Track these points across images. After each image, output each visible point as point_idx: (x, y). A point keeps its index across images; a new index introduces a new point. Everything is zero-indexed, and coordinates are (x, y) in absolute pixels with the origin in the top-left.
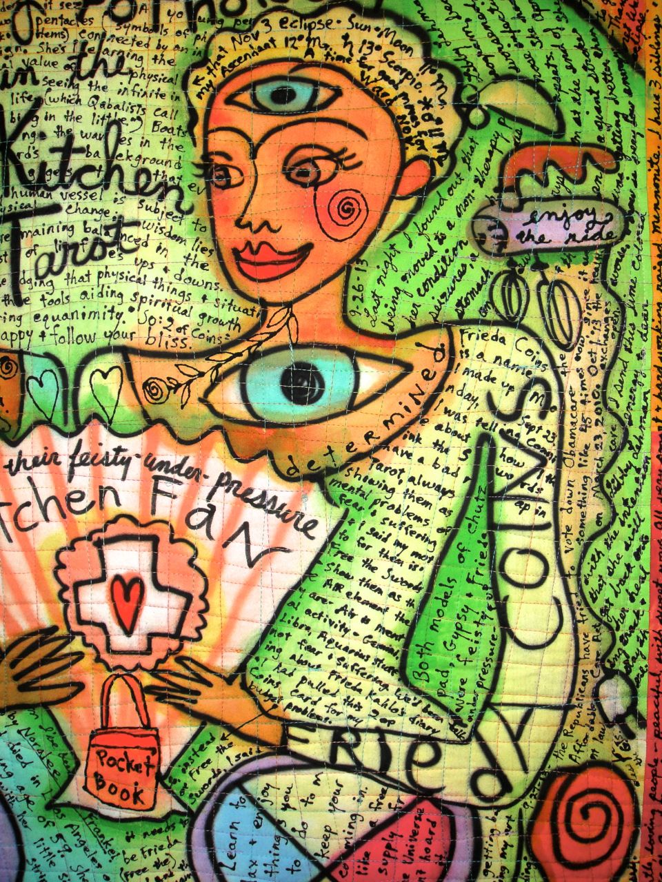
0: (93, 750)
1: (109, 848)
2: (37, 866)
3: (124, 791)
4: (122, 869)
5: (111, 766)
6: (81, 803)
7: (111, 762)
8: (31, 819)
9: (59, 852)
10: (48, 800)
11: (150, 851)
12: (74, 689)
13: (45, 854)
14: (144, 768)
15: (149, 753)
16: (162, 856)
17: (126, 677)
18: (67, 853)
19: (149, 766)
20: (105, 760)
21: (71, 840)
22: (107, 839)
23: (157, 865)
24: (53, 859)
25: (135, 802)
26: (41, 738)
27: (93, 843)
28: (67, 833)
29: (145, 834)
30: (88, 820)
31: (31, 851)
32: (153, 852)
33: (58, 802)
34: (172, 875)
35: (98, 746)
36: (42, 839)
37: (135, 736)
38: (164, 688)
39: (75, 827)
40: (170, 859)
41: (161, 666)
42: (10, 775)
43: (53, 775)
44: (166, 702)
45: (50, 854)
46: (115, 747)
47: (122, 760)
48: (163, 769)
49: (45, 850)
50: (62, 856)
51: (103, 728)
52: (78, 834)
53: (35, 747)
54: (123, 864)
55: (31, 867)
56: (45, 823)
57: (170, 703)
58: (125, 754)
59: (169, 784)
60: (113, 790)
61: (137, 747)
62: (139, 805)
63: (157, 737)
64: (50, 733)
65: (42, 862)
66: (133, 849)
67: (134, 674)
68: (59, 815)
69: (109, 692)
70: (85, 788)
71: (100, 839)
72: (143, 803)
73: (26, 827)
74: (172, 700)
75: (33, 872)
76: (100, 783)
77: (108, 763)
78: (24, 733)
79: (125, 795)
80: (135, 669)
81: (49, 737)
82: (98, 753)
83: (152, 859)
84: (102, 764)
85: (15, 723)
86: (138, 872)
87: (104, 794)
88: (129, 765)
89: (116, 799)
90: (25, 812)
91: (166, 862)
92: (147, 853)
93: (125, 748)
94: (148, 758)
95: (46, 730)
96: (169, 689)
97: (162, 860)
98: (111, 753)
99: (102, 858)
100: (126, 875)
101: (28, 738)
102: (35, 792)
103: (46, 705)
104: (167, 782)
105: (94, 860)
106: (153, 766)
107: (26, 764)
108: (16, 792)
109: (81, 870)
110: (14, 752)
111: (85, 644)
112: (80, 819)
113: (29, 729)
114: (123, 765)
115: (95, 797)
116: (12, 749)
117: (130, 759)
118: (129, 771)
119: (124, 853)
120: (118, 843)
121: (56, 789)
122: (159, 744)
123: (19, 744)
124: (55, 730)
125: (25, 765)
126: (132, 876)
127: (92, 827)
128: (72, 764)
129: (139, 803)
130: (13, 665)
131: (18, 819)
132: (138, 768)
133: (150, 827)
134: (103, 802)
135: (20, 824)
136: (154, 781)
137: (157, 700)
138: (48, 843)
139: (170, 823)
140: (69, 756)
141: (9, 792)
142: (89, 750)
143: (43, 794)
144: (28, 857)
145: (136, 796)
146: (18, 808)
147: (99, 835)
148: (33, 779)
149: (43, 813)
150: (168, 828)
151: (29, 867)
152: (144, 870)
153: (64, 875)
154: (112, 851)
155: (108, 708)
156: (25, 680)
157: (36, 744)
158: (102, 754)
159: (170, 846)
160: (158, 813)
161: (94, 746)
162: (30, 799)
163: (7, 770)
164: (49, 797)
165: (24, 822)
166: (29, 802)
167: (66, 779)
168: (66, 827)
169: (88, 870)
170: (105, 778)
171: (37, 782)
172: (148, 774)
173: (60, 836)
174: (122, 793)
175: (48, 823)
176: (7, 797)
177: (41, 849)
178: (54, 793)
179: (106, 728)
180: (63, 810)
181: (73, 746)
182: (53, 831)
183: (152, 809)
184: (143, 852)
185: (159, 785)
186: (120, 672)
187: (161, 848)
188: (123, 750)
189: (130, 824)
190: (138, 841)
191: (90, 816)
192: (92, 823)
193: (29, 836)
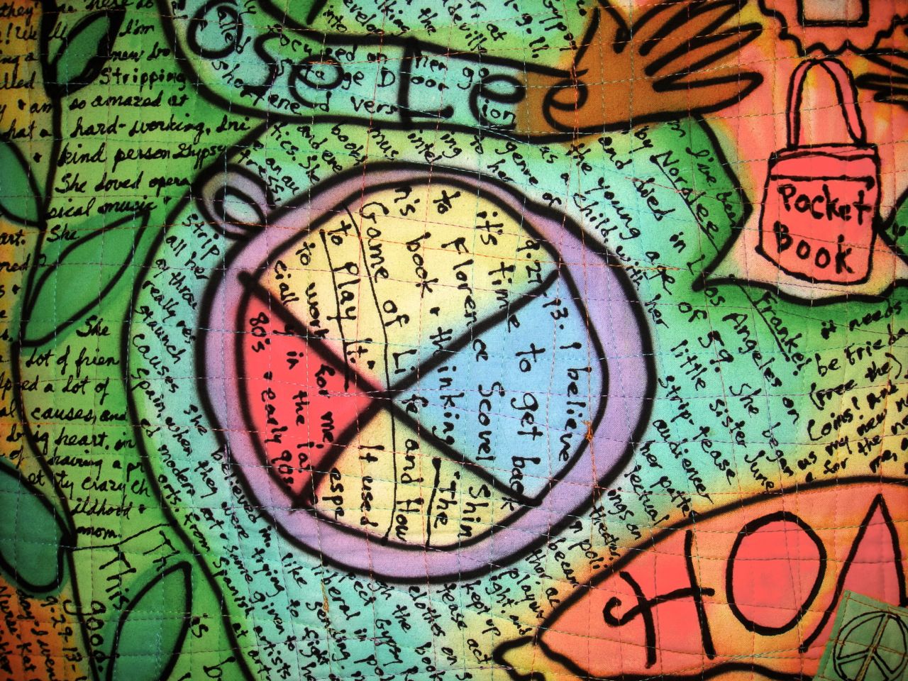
0: (774, 185)
1: (794, 350)
2: (675, 389)
3: (823, 251)
4: (814, 386)
5: (802, 210)
6: (751, 277)
7: (802, 204)
8: (667, 308)
9: (712, 362)
10: (697, 274)
11: (860, 351)
12: (743, 84)
13: (690, 367)
14: (854, 212)
15: (862, 186)
16: (879, 358)
17: (828, 64)
18: (724, 365)
19: (861, 207)
20: (792, 201)
21: (733, 341)
22: (792, 335)
23: (872, 374)
24: (702, 376)
25: (839, 271)
26: (687, 169)
27: (767, 345)
28: (727, 330)
29: (853, 324)
30: (763, 305)
31: (667, 365)
32: (864, 353)
33: (713, 276)
34: (894, 390)
35: (782, 177)
36: (685, 343)
37: (841, 158)
38: (886, 79)
39: (740, 319)
40: (892, 363)
41: (883, 43)
42: (635, 234)
43: (706, 231)
44: (890, 102)
45: (697, 367)
46: (808, 179)
47: (819, 199)
48: (884, 213)
49: (690, 360)
50: (717, 370)
51: (791, 147)
52: (745, 330)
53: (679, 185)
54: (816, 378)
55: (666, 391)
56: (691, 314)
57: (896, 102)
58: (825, 188)
59: (893, 237)
60: (804, 251)
61: (843, 178)
62: (845, 276)
63: (876, 159)
64: (704, 161)
65: (684, 382)
66: (832, 349)
67: (838, 57)
68: (715, 299)
69: (801, 89)
70: (759, 249)
71: (780, 337)
72: (850, 270)
73: (660, 322)
74: (898, 98)
75: (668, 401)
76: (784, 241)
77: (796, 206)
78: (661, 160)
79: (822, 260)
80: (840, 51)
81: (701, 166)
82: (781, 190)
83: (865, 363)
84: (788, 208)
85: (647, 144)
86: (839, 390)
87: (789, 258)
88: (831, 208)
89: (807, 266)
90: (658, 297)
91: (886, 368)
92: (855, 356)
93: (825, 179)
94: (861, 194)
95: (697, 155)
96: (895, 80)
97: (879, 365)
98: (802, 188)
99: (782, 368)
100: (820, 396)
101: (667, 169)
102: (675, 261)
103: (698, 114)
104: (889, 232)
105: (769, 373)
106: (868, 208)
107: (663, 213)
108: (645, 264)
109: (747, 392)
110: (644, 193)
111: (766, 11)
112: (749, 304)
113: (670, 153)
114: (821, 207)
115: (776, 264)
116: (639, 189)
117: (832, 198)
118: (830, 218)
119: (818, 357)
120: (810, 340)
121: (711, 255)
122: (878, 171)
123: (651, 180)
124: (712, 154)
125: (660, 215)
126: (829, 396)
127: (768, 316)
128: (739, 211)
129: (844, 270)
130: (645, 49)
131: (646, 309)
132: (844, 212)
133: (859, 311)
134: (787, 272)
135: (650, 317)
136: (870, 232)
137: (877, 98)
138: (694, 348)
139: (893, 303)
140: (734, 197)
141: (632, 263)
142: (767, 185)
143: (689, 265)
144: (662, 374)
145: (841, 257)
146: (647, 290)
147: (778, 329)
148: (674, 238)
149: (688, 296)
150: (890, 310)
151: (661, 392)
152: (849, 386)
153: (720, 402)
154: (799, 356)
155: (798, 114)
156: (663, 73)
157: (680, 179)
158: (788, 191)
159: (893, 340)
160: (874, 286)
161: (775, 178)
162: (668, 273)
163: (631, 225)
164: (698, 268)
165: (657, 314)
166: (665, 278)
167: (728, 235)
168: (725, 319)
169: (757, 393)
170: (790, 232)
171: (681, 243)
172: (860, 221)
173: (714, 336)
174: (818, 255)
175: (696, 312)
176: (630, 272)
177: (684, 359)
178: (706, 263)
179: (795, 148)
180: (722, 290)
181: (742, 181)
182: (701, 328)
183: (864, 280)
184: (849, 354)
185: (878, 239)
186: (819, 55)
187: (878, 345)
188: (822, 183)
189: (830, 308)
190: (841, 338)
191: (766, 298)
192: (768, 309)
193: (663, 339)
